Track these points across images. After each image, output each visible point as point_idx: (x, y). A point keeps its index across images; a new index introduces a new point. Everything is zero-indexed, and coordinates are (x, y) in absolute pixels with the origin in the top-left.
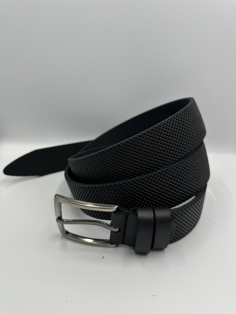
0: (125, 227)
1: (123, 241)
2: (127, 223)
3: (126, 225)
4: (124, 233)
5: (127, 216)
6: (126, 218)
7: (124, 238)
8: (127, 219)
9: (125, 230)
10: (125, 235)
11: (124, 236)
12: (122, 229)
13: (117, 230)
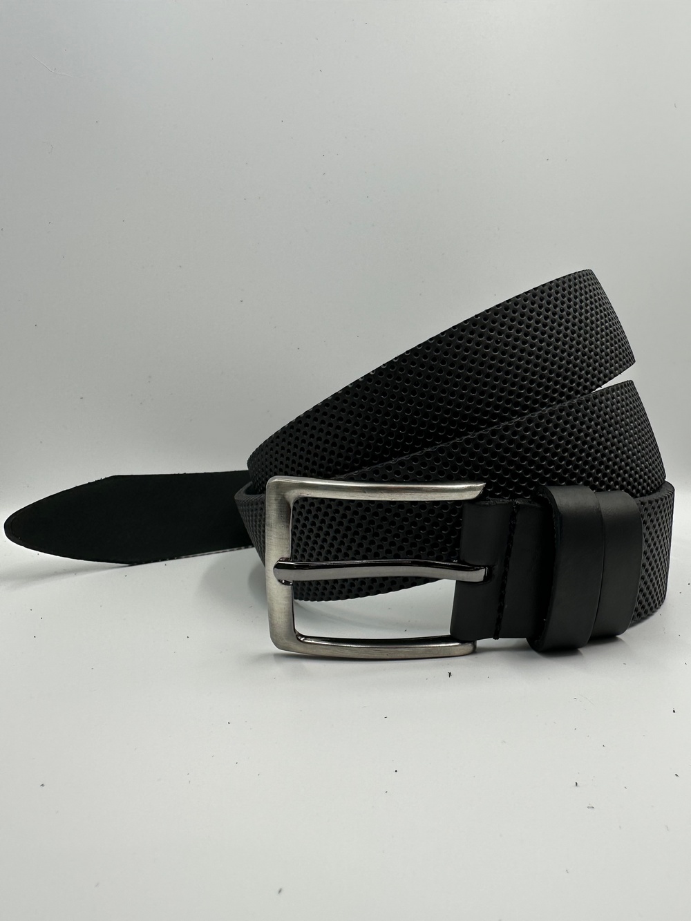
0: (506, 564)
1: (499, 621)
2: (512, 544)
3: (509, 552)
4: (503, 586)
5: (513, 516)
6: (511, 524)
7: (501, 609)
9: (505, 574)
10: (504, 595)
11: (502, 598)
13: (478, 576)
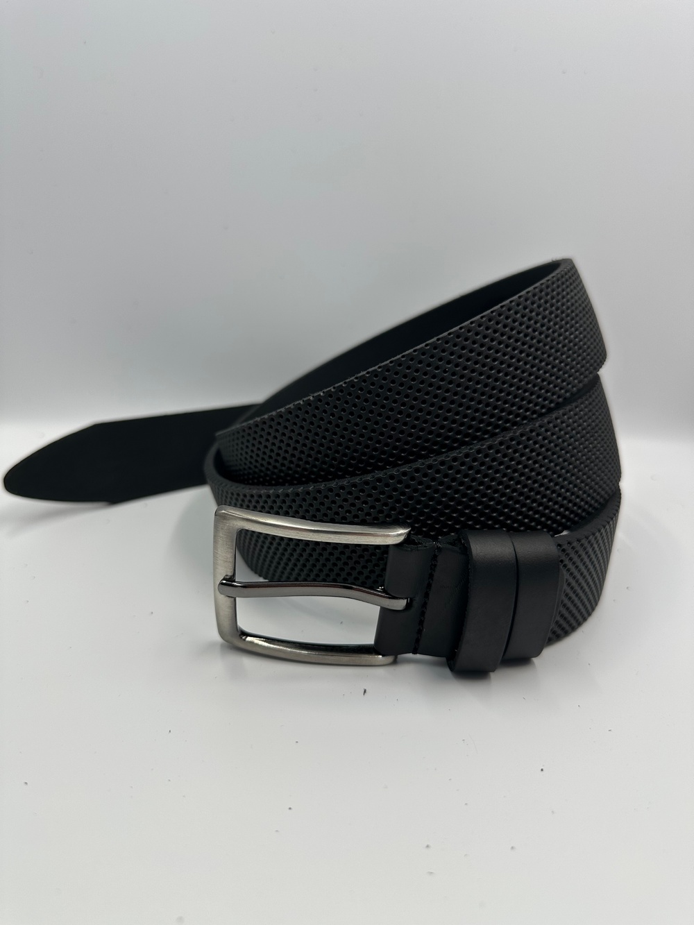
0: (427, 595)
1: (418, 641)
2: (432, 580)
3: (429, 586)
4: (423, 614)
5: (435, 557)
6: (432, 564)
7: (420, 632)
8: (433, 567)
9: (424, 605)
10: (423, 621)
11: (421, 623)
12: (418, 600)
13: (400, 604)
